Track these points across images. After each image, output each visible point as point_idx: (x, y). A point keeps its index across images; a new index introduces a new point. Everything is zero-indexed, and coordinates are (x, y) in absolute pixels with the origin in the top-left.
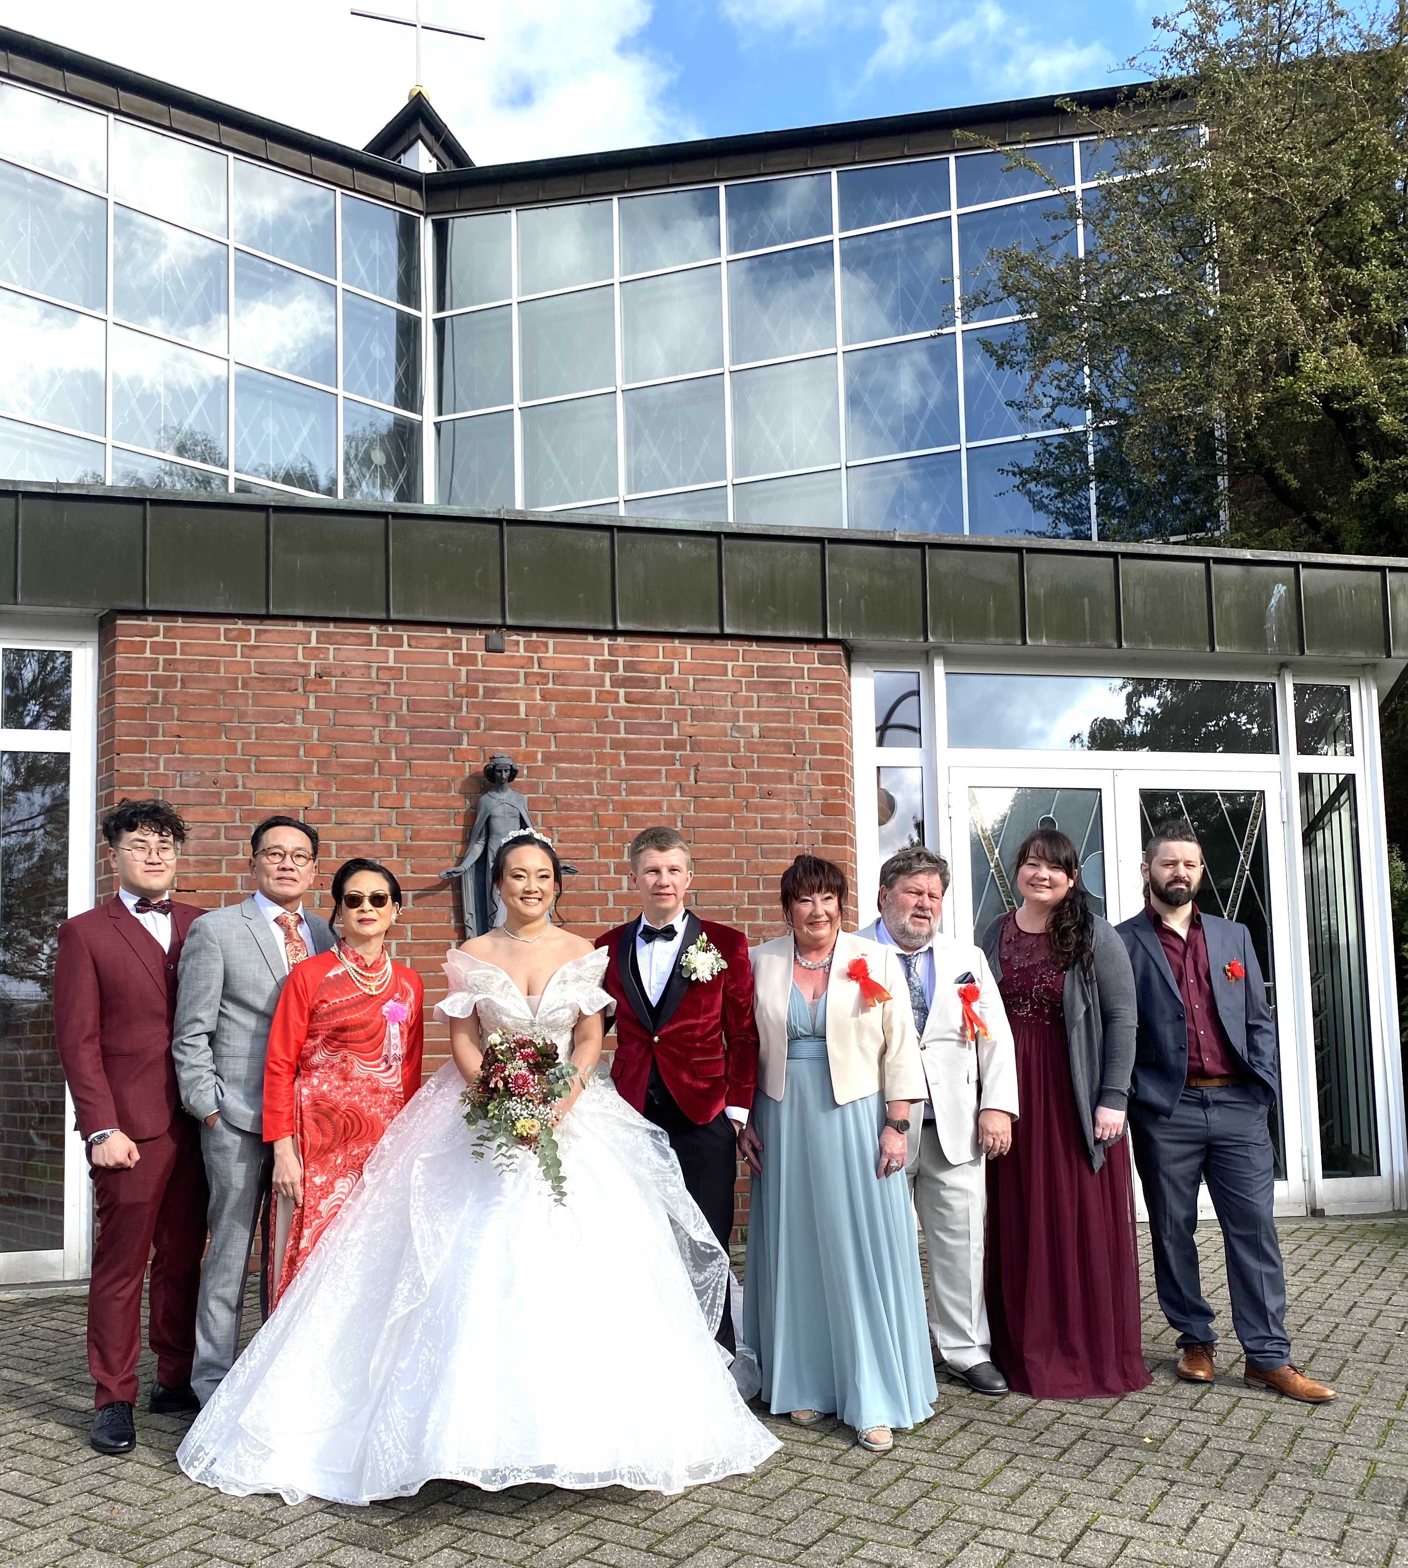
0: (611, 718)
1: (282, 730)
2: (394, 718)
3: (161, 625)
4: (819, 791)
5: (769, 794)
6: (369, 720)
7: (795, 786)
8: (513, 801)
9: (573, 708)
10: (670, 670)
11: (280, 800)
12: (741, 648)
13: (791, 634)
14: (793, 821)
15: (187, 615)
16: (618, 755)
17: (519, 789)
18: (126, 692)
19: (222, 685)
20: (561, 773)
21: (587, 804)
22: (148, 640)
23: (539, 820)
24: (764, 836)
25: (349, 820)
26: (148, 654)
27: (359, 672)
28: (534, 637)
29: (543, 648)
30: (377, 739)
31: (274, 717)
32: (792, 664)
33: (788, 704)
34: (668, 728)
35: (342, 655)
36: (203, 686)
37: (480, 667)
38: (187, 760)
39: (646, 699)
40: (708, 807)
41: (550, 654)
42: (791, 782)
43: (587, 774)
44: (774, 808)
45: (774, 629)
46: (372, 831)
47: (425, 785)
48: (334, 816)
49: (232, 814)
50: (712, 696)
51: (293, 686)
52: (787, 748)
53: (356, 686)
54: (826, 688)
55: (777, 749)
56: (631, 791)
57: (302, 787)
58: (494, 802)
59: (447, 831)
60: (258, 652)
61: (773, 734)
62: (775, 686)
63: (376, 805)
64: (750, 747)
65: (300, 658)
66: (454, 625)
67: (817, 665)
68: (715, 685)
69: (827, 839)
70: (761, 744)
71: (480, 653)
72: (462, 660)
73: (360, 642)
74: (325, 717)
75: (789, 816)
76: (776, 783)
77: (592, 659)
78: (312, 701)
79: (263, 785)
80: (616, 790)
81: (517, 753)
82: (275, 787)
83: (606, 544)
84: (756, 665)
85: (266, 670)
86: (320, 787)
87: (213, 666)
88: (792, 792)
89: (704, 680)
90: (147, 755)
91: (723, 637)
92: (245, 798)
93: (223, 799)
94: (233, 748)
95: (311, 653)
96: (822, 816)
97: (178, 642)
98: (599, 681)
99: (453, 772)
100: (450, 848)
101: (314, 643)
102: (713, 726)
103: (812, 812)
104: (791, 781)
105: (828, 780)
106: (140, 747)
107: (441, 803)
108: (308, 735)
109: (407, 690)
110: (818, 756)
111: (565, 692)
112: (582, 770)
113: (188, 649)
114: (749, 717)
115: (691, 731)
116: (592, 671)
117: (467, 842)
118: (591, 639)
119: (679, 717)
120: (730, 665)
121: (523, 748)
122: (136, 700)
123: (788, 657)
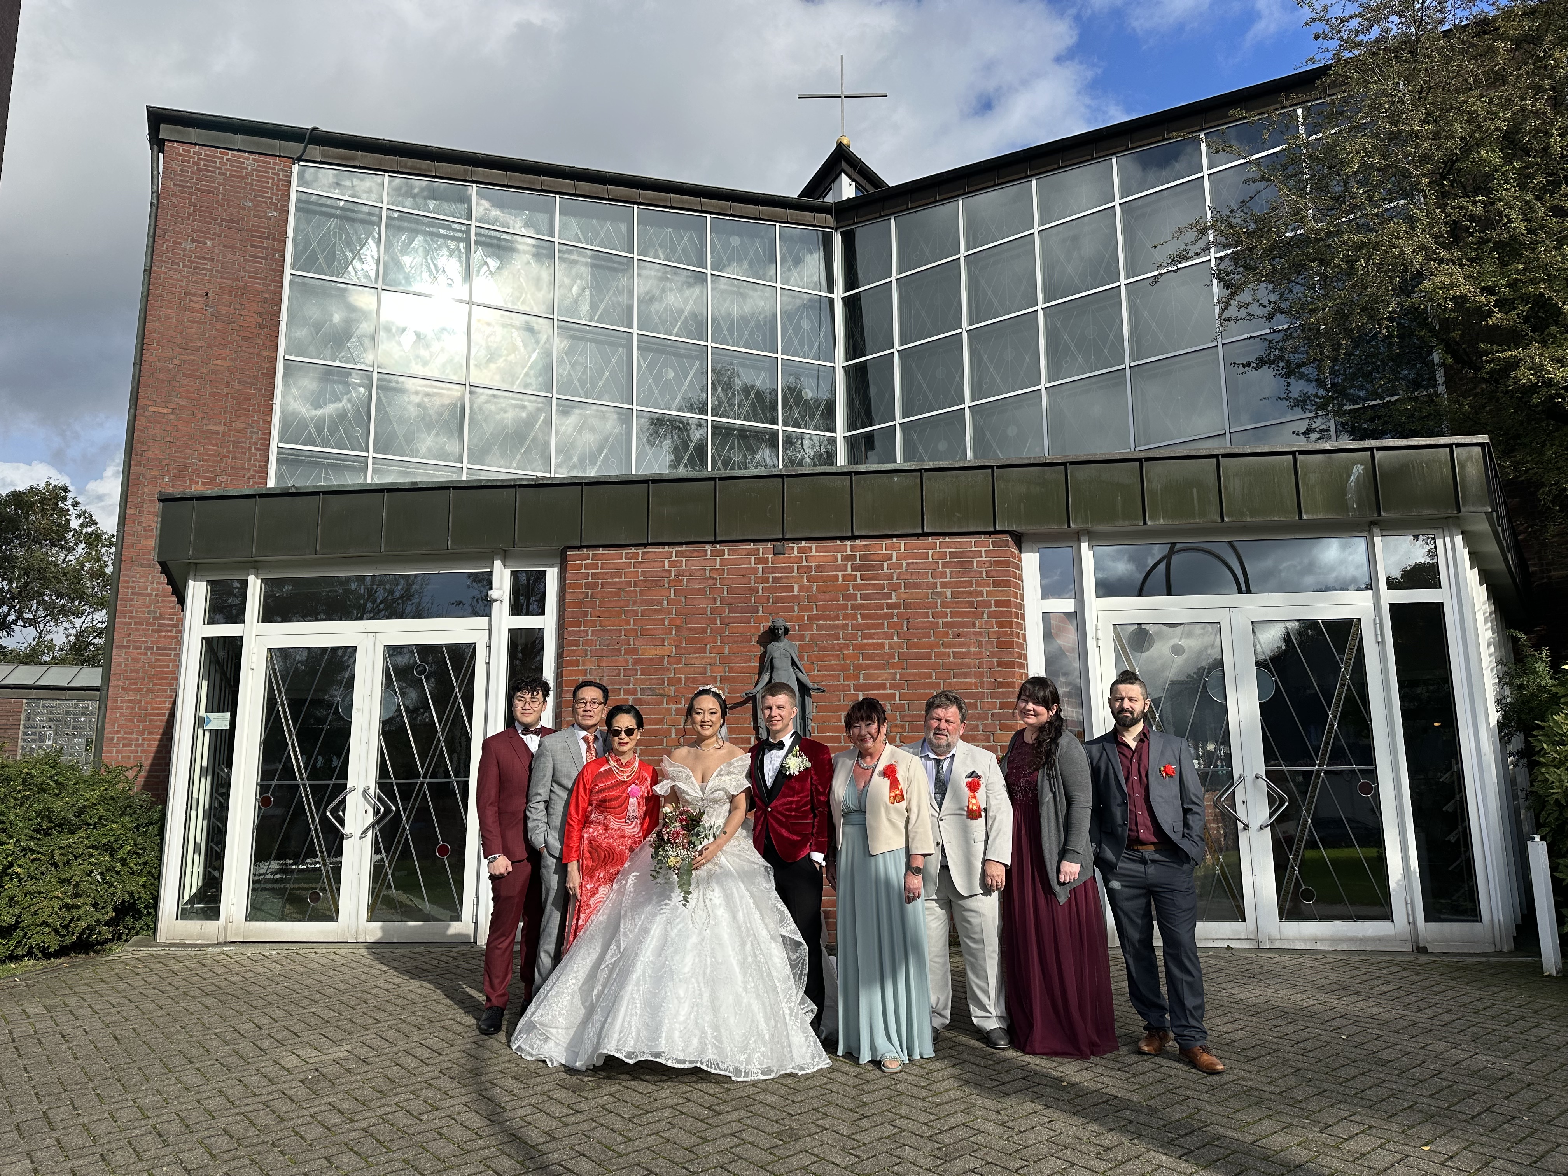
0: (852, 591)
1: (656, 610)
2: (719, 599)
3: (591, 553)
5: (959, 636)
6: (705, 601)
7: (977, 630)
8: (787, 648)
9: (827, 586)
10: (891, 558)
11: (653, 651)
12: (938, 540)
13: (971, 530)
14: (975, 653)
15: (605, 546)
16: (856, 615)
18: (573, 592)
19: (623, 586)
20: (820, 628)
21: (837, 647)
22: (584, 562)
24: (955, 664)
25: (693, 661)
26: (583, 571)
27: (699, 573)
28: (803, 544)
29: (809, 550)
30: (709, 613)
31: (651, 603)
32: (974, 549)
33: (971, 575)
34: (889, 596)
35: (690, 564)
36: (613, 587)
37: (770, 565)
38: (603, 631)
39: (874, 578)
40: (916, 646)
41: (813, 553)
43: (836, 627)
44: (961, 645)
45: (961, 527)
46: (705, 668)
47: (736, 639)
48: (683, 661)
49: (627, 662)
50: (919, 573)
51: (662, 584)
52: (971, 604)
53: (698, 581)
54: (998, 563)
55: (964, 606)
56: (864, 637)
57: (665, 644)
58: (775, 649)
59: (749, 667)
60: (643, 565)
61: (961, 596)
62: (962, 564)
63: (707, 653)
64: (944, 605)
65: (667, 567)
66: (754, 541)
67: (991, 548)
68: (921, 566)
69: (1000, 665)
70: (952, 602)
71: (770, 556)
72: (759, 561)
73: (700, 555)
74: (680, 600)
75: (973, 650)
76: (964, 628)
77: (839, 555)
78: (673, 592)
79: (645, 643)
80: (855, 637)
82: (651, 644)
83: (847, 482)
84: (949, 551)
85: (647, 575)
87: (618, 575)
88: (975, 634)
89: (913, 563)
90: (582, 628)
91: (925, 534)
92: (634, 651)
93: (622, 653)
94: (628, 622)
95: (672, 564)
96: (997, 649)
97: (600, 562)
98: (844, 569)
99: (755, 630)
100: (751, 677)
101: (674, 558)
102: (919, 593)
103: (989, 646)
104: (974, 626)
105: (1000, 625)
106: (579, 624)
107: (746, 650)
108: (670, 613)
109: (726, 582)
110: (993, 609)
111: (822, 576)
112: (833, 625)
113: (604, 566)
114: (944, 585)
115: (904, 596)
116: (839, 562)
118: (839, 542)
119: (896, 587)
120: (930, 552)
121: (796, 612)
122: (577, 597)
123: (971, 545)
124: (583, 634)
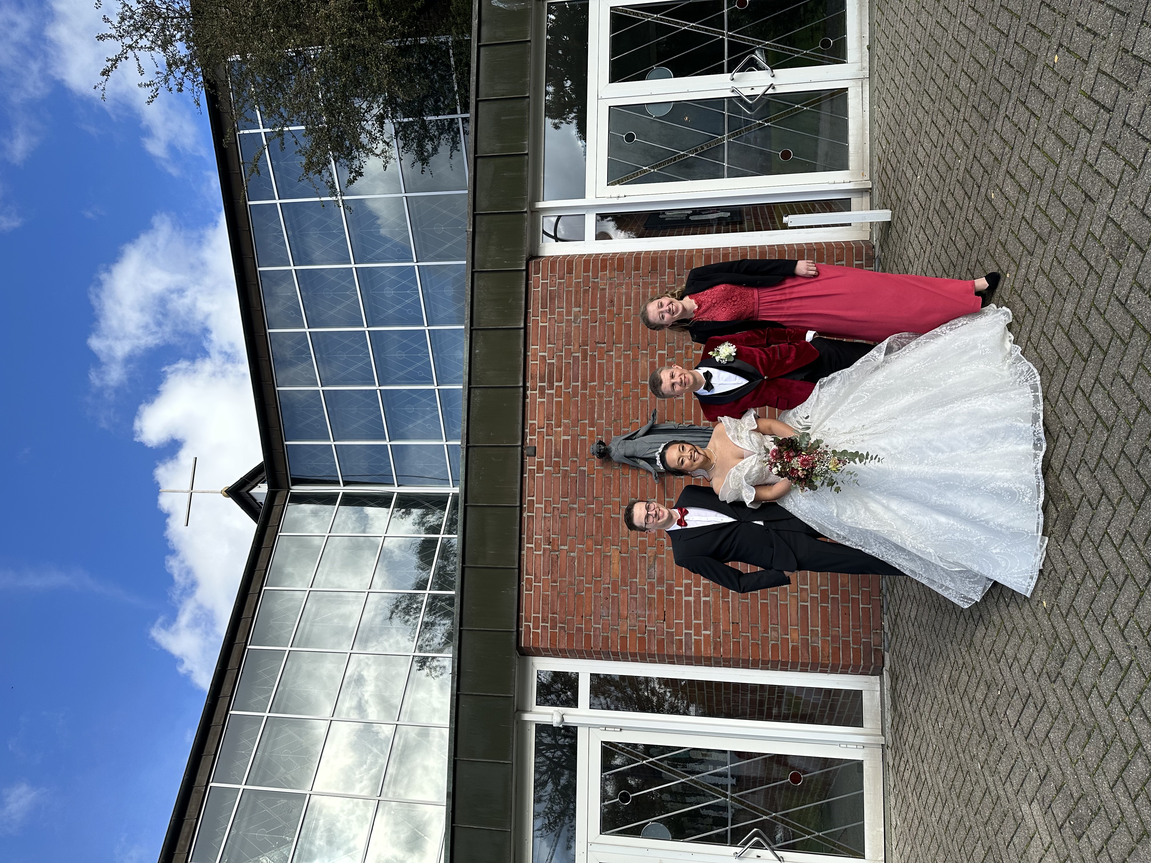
0: (570, 390)
1: (578, 563)
2: (571, 505)
3: (524, 623)
4: (610, 273)
5: (612, 301)
6: (573, 518)
7: (607, 287)
8: (616, 443)
9: (565, 411)
10: (544, 357)
11: (616, 566)
12: (531, 317)
13: (524, 290)
14: (627, 288)
15: (519, 610)
16: (590, 386)
17: (609, 440)
18: (559, 642)
19: (556, 593)
20: (600, 417)
21: (617, 403)
22: (532, 630)
23: (626, 429)
24: (635, 304)
26: (539, 631)
27: (548, 523)
28: (527, 430)
29: (533, 426)
30: (583, 515)
31: (572, 567)
32: (540, 289)
33: (562, 291)
34: (576, 359)
35: (539, 531)
36: (556, 603)
37: (544, 460)
38: (595, 613)
39: (560, 371)
40: (619, 337)
41: (536, 422)
42: (605, 289)
43: (601, 403)
44: (620, 300)
45: (521, 300)
47: (607, 490)
48: (624, 538)
49: (623, 590)
50: (557, 334)
51: (555, 557)
52: (586, 291)
53: (555, 524)
54: (553, 270)
55: (587, 298)
56: (610, 379)
57: (609, 554)
58: (616, 454)
59: (632, 479)
60: (538, 575)
61: (578, 300)
62: (552, 299)
63: (618, 516)
64: (585, 313)
65: (541, 553)
66: (522, 473)
67: (540, 275)
68: (552, 332)
69: (637, 269)
70: (584, 307)
71: (537, 460)
72: (540, 469)
73: (532, 522)
74: (571, 540)
75: (624, 290)
76: (605, 298)
77: (538, 400)
78: (563, 547)
79: (608, 574)
80: (609, 388)
81: (590, 441)
82: (609, 568)
83: (477, 392)
84: (540, 309)
85: (547, 571)
86: (609, 545)
87: (545, 598)
88: (610, 289)
89: (549, 339)
90: (592, 633)
91: (526, 327)
92: (614, 583)
93: (616, 595)
94: (589, 589)
95: (538, 548)
96: (624, 272)
97: (533, 615)
98: (551, 396)
99: (600, 475)
100: (641, 478)
101: (533, 546)
102: (574, 333)
103: (621, 277)
105: (604, 268)
106: (588, 637)
107: (617, 482)
108: (581, 550)
109: (556, 499)
110: (590, 274)
111: (556, 415)
112: (599, 406)
113: (537, 610)
114: (569, 313)
115: (577, 346)
116: (545, 400)
117: (638, 468)
118: (528, 400)
119: (569, 353)
120: (540, 324)
121: (587, 438)
122: (563, 638)
123: (537, 291)
124: (597, 632)
